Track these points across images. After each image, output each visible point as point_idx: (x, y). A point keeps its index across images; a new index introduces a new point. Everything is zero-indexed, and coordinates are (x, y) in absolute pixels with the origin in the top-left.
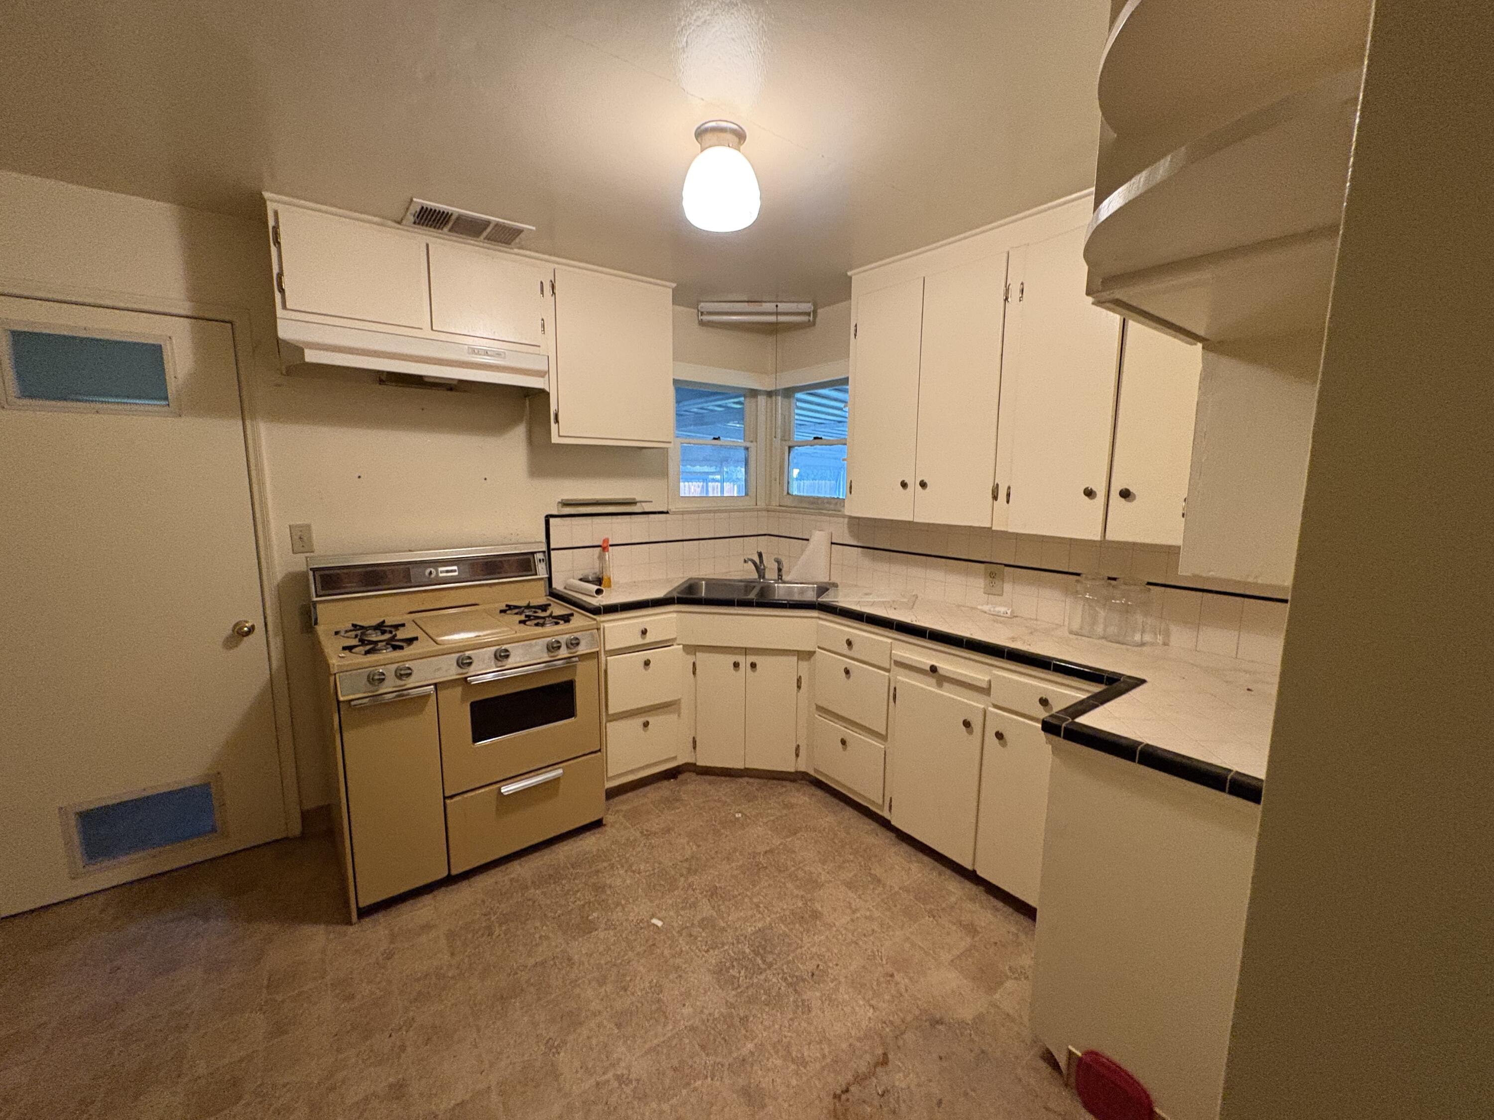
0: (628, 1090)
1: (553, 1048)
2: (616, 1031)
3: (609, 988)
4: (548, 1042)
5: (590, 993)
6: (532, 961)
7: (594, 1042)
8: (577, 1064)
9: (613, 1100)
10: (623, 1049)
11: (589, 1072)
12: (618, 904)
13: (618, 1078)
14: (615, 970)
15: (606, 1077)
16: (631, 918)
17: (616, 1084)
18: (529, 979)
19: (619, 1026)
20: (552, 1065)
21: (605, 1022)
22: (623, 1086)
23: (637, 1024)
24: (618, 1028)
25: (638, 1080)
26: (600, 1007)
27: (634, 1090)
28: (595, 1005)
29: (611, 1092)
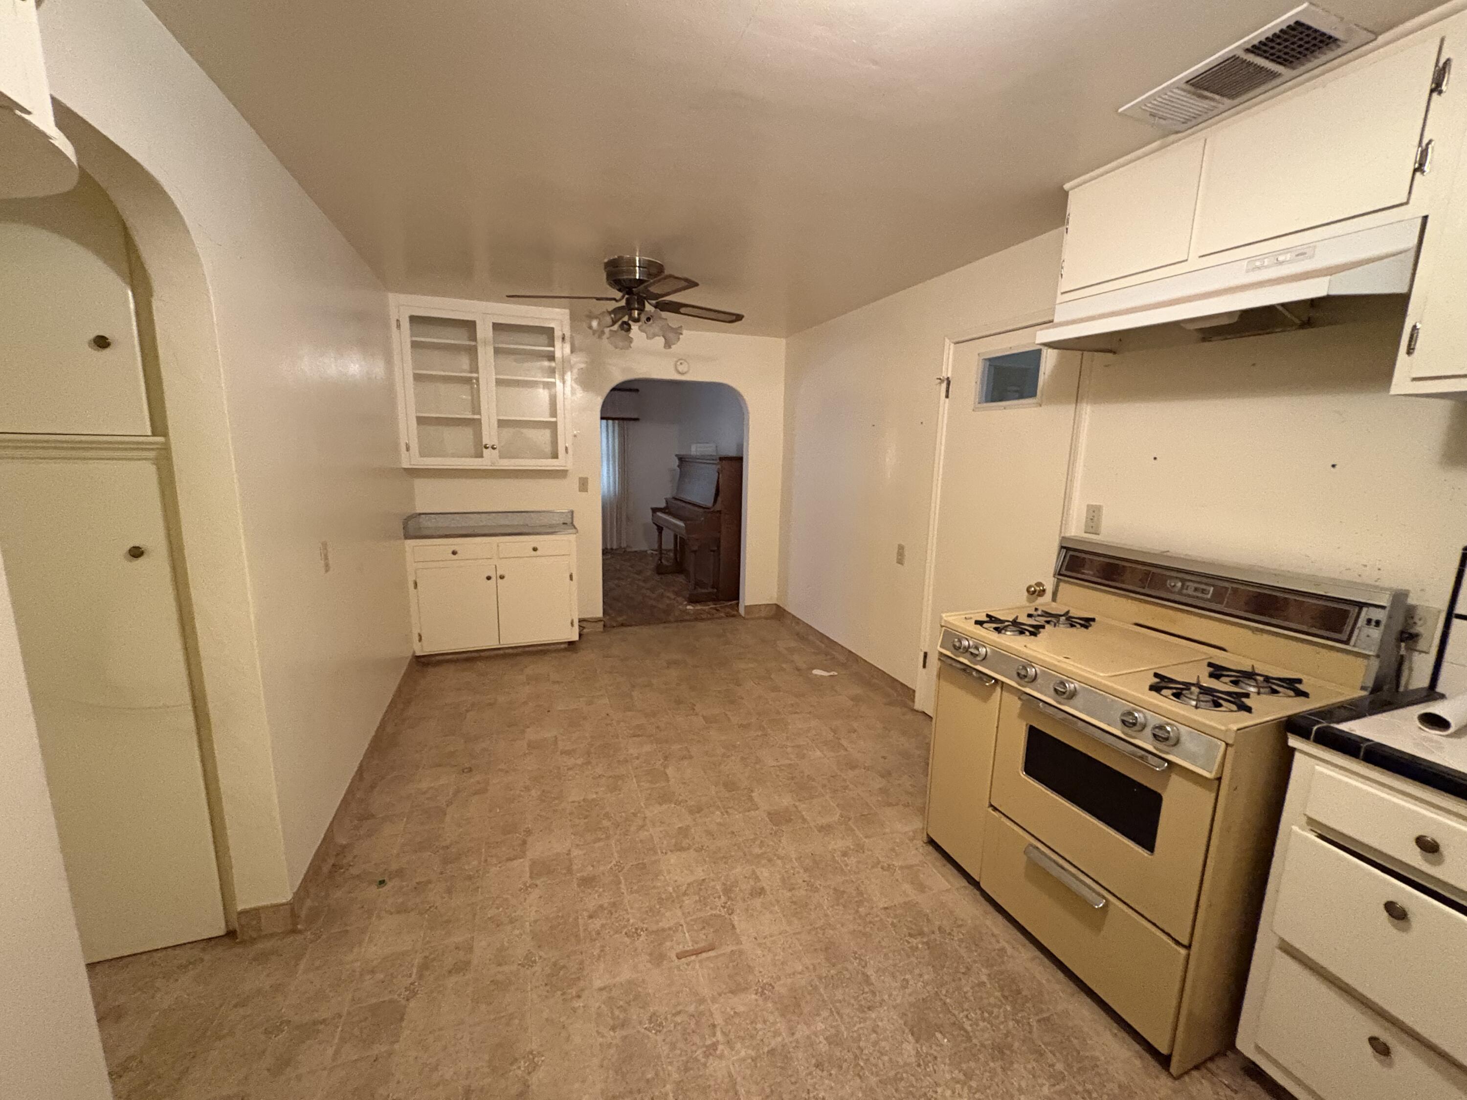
0: (699, 1053)
1: (763, 990)
2: (766, 1049)
3: (823, 1047)
4: (771, 985)
5: (821, 1026)
6: (870, 972)
7: (759, 1026)
8: (741, 1009)
9: (696, 1039)
10: (743, 1054)
11: (728, 1020)
12: (969, 1076)
13: (714, 1046)
14: (850, 1056)
15: (719, 1034)
16: (939, 1090)
17: (708, 1042)
18: (847, 970)
19: (772, 1052)
20: (747, 988)
21: (779, 1039)
22: (704, 1049)
23: (769, 1073)
24: (768, 1052)
25: (705, 1065)
26: (798, 1035)
27: (697, 1060)
28: (802, 1031)
29: (703, 1037)
